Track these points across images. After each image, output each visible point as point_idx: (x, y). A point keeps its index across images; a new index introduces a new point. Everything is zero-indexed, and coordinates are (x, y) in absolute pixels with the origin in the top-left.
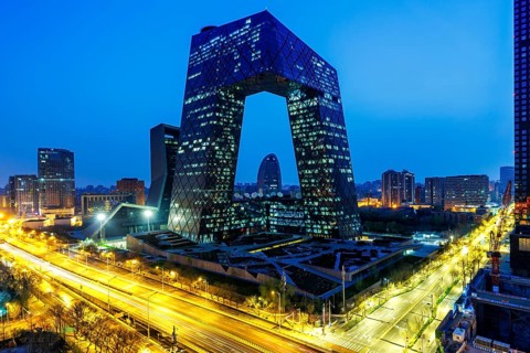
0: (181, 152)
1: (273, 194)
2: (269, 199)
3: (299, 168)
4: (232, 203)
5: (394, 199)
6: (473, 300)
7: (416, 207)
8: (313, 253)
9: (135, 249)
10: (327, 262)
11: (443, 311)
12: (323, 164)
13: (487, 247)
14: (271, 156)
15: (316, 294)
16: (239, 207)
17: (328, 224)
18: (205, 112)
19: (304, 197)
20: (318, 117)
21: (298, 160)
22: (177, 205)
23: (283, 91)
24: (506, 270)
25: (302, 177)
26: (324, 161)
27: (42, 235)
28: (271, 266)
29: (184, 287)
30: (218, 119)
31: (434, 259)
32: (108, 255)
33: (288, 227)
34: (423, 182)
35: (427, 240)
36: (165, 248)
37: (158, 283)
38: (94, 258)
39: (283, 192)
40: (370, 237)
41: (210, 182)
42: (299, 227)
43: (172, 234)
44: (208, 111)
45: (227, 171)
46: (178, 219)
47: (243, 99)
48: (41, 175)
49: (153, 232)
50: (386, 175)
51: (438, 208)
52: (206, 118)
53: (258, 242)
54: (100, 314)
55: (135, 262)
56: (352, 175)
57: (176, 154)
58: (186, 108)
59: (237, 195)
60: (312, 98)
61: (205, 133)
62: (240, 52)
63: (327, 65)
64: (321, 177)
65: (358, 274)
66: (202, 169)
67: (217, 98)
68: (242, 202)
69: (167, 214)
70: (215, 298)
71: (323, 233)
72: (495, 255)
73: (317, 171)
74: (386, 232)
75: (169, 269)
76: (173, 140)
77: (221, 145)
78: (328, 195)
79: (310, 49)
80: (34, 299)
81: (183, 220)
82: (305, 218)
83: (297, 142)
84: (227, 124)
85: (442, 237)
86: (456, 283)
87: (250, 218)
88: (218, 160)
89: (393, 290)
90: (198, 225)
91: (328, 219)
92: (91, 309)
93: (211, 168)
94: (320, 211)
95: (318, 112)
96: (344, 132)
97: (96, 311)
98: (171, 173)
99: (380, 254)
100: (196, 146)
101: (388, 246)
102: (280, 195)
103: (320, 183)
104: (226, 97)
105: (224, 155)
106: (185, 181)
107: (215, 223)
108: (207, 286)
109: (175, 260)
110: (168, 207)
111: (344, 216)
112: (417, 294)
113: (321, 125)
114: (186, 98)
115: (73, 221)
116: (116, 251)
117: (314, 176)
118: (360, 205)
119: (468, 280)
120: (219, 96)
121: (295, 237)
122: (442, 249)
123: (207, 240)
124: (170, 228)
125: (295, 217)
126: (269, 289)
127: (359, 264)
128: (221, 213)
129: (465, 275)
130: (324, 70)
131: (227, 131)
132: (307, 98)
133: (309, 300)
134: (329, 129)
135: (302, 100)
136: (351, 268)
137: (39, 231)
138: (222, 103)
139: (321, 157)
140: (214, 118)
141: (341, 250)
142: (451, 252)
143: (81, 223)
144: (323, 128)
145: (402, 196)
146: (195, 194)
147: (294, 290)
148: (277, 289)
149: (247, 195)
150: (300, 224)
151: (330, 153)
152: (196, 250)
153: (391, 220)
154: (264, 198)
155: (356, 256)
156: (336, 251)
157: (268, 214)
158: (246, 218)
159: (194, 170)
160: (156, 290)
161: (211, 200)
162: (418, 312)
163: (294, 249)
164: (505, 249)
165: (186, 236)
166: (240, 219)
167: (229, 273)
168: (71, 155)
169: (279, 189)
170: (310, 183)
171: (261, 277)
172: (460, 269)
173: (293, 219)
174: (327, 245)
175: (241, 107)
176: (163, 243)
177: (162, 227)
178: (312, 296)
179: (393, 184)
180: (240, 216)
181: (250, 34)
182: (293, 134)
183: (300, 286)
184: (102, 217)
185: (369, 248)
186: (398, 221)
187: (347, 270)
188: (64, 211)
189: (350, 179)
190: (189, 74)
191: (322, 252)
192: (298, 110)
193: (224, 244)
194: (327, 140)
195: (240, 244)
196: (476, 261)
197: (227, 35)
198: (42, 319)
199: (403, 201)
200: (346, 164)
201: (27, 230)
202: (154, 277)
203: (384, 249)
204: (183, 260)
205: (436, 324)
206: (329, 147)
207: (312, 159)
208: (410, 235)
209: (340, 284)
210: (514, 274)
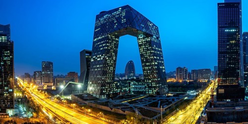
0: (92, 61)
1: (132, 78)
2: (130, 80)
3: (143, 66)
4: (114, 82)
5: (181, 78)
6: (206, 111)
7: (188, 81)
8: (149, 102)
9: (75, 100)
10: (155, 105)
11: (197, 117)
12: (153, 65)
13: (210, 93)
14: (131, 62)
15: (151, 117)
16: (117, 84)
17: (155, 90)
18: (102, 44)
19: (145, 79)
20: (150, 45)
21: (142, 63)
22: (91, 83)
23: (135, 34)
24: (215, 100)
25: (144, 70)
26: (153, 63)
27: (43, 92)
28: (131, 107)
29: (94, 115)
30: (108, 46)
31: (194, 100)
32: (65, 101)
33: (138, 91)
34: (191, 72)
35: (192, 93)
36: (86, 100)
37: (83, 113)
38: (60, 102)
39: (136, 76)
40: (172, 94)
41: (104, 73)
42: (143, 91)
43: (89, 95)
44: (104, 43)
45: (112, 68)
46: (91, 88)
47: (118, 37)
48: (43, 71)
49: (81, 94)
50: (178, 69)
51: (195, 81)
52: (103, 46)
53: (125, 98)
54: (62, 121)
55: (74, 105)
56: (164, 69)
57: (90, 61)
58: (94, 43)
59: (116, 79)
60: (148, 37)
61: (102, 52)
62: (117, 20)
63: (154, 25)
64: (152, 70)
65: (167, 108)
66: (101, 68)
67: (107, 38)
68: (118, 81)
69: (87, 87)
70: (107, 120)
71: (153, 93)
72: (212, 96)
73: (150, 68)
74: (177, 91)
75: (88, 108)
76: (89, 56)
77: (109, 57)
78: (155, 78)
79: (146, 19)
80: (41, 113)
81: (93, 89)
82: (146, 87)
83: (142, 55)
84: (112, 48)
85: (197, 92)
86: (201, 107)
87: (122, 88)
88: (108, 64)
89: (180, 112)
90: (100, 91)
91: (155, 88)
92: (59, 119)
93: (105, 67)
94: (152, 84)
95: (150, 43)
96: (161, 51)
97: (60, 120)
98: (88, 70)
99: (176, 100)
100: (98, 58)
101: (178, 97)
102: (135, 78)
103: (152, 73)
104: (111, 37)
105: (110, 62)
106: (94, 73)
107: (107, 90)
108: (104, 116)
109: (90, 105)
110: (87, 84)
111: (161, 86)
112: (189, 113)
113: (152, 48)
114: (94, 39)
115: (53, 88)
116: (67, 100)
117: (149, 69)
118: (168, 81)
119: (205, 105)
120: (108, 37)
121: (141, 95)
122: (197, 96)
123: (103, 97)
124: (88, 92)
125: (141, 87)
126: (130, 116)
127: (168, 105)
128: (109, 86)
129: (204, 104)
130: (153, 27)
131: (112, 51)
132: (146, 37)
133: (147, 120)
134: (155, 50)
135: (144, 38)
136: (165, 106)
137: (42, 91)
138: (109, 39)
139: (152, 62)
140: (106, 46)
141: (161, 100)
142: (200, 96)
143: (55, 89)
144: (153, 49)
145: (183, 77)
146: (98, 78)
147: (141, 117)
148: (134, 117)
149: (120, 78)
150: (144, 90)
151: (156, 60)
152: (99, 101)
153: (179, 87)
154: (128, 80)
155: (167, 101)
156: (158, 101)
157: (130, 86)
158: (120, 88)
159: (98, 68)
160: (83, 116)
161: (105, 81)
162: (189, 119)
163: (141, 100)
164: (215, 94)
165: (94, 95)
166: (118, 89)
167: (113, 111)
168: (52, 63)
169: (134, 76)
170: (147, 73)
171: (127, 112)
172: (202, 102)
173: (140, 88)
174: (155, 98)
175: (117, 41)
176: (85, 98)
177: (85, 92)
178: (149, 118)
179: (180, 73)
180: (117, 87)
181: (121, 13)
182: (140, 52)
183: (143, 115)
184: (62, 87)
185: (171, 98)
186: (182, 87)
187: (163, 107)
188: (50, 84)
189: (164, 71)
190: (95, 29)
191: (153, 101)
192: (142, 42)
193: (111, 99)
194: (154, 55)
195: (117, 99)
196: (207, 98)
197: (111, 14)
198: (43, 120)
199: (184, 79)
200: (162, 64)
201: (39, 90)
202: (82, 111)
203: (177, 98)
204: (94, 105)
205: (195, 121)
206: (155, 57)
207: (148, 62)
208: (186, 92)
209: (160, 113)
210: (218, 101)
